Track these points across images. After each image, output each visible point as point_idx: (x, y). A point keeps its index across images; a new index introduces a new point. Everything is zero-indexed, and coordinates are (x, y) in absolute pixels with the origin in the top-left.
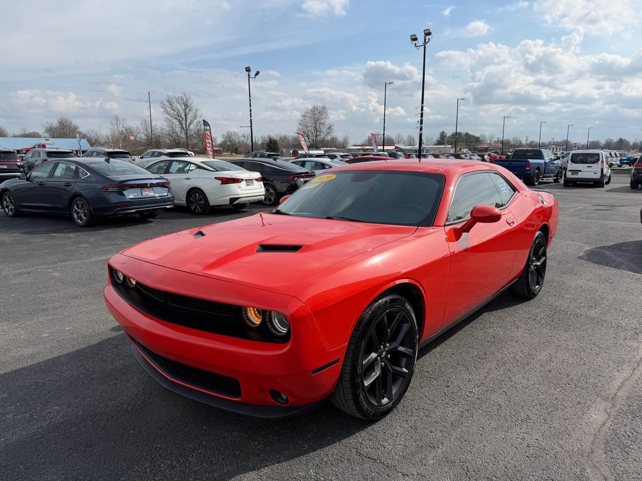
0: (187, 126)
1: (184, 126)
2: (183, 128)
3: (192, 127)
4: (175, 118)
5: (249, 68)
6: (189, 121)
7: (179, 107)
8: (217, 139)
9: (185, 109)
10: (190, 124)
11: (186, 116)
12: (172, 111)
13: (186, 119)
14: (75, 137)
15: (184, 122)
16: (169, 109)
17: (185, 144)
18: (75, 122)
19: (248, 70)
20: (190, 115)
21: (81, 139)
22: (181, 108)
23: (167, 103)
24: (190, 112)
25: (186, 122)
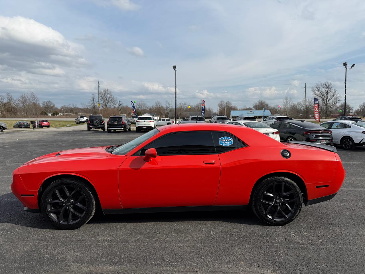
0: (328, 101)
1: (326, 101)
2: (324, 102)
3: (331, 101)
4: (320, 97)
5: (346, 63)
6: (329, 98)
7: (323, 90)
8: (354, 108)
9: (327, 91)
10: (329, 99)
11: (327, 95)
12: (318, 93)
13: (327, 97)
14: (262, 110)
15: (325, 99)
16: (316, 92)
17: (325, 112)
18: (267, 102)
19: (345, 64)
20: (330, 94)
21: (265, 111)
22: (324, 90)
23: (316, 89)
24: (331, 92)
25: (327, 99)
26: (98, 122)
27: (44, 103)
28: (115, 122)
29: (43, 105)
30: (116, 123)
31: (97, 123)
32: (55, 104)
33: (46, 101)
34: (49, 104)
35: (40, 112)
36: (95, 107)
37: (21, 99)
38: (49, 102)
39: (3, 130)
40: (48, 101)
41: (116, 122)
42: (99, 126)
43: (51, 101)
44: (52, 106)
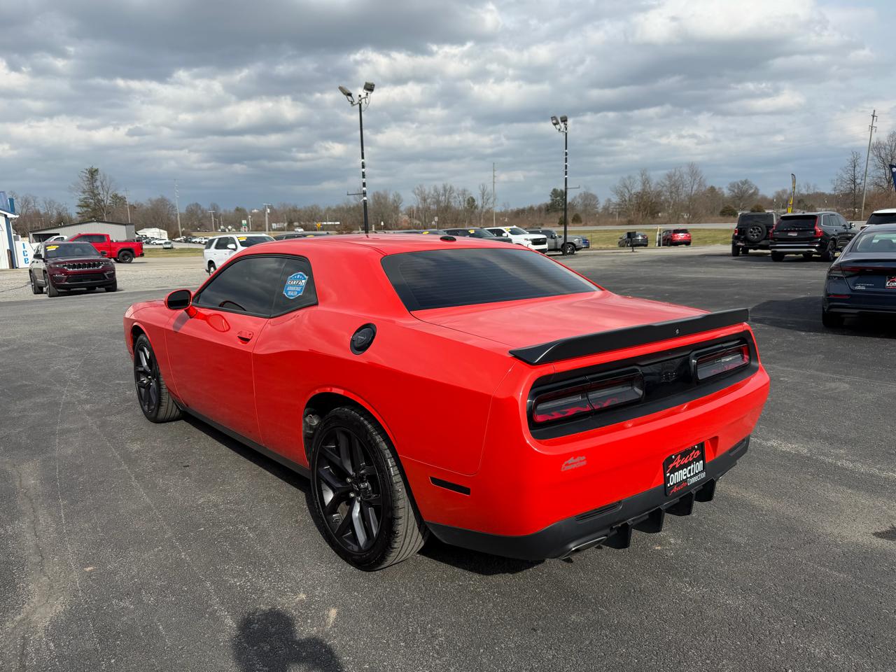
26: (760, 232)
27: (732, 186)
28: (791, 231)
29: (729, 192)
30: (795, 234)
31: (757, 235)
32: (759, 188)
33: (737, 180)
34: (745, 187)
35: (721, 209)
36: (857, 187)
37: (667, 183)
38: (746, 182)
39: (575, 252)
40: (743, 180)
41: (794, 231)
42: (763, 243)
43: (749, 179)
44: (751, 192)
